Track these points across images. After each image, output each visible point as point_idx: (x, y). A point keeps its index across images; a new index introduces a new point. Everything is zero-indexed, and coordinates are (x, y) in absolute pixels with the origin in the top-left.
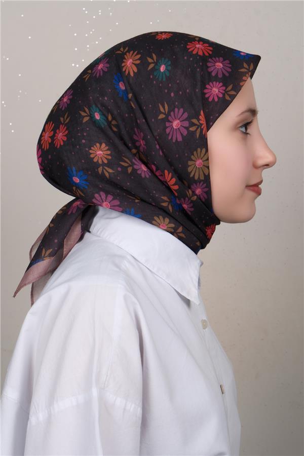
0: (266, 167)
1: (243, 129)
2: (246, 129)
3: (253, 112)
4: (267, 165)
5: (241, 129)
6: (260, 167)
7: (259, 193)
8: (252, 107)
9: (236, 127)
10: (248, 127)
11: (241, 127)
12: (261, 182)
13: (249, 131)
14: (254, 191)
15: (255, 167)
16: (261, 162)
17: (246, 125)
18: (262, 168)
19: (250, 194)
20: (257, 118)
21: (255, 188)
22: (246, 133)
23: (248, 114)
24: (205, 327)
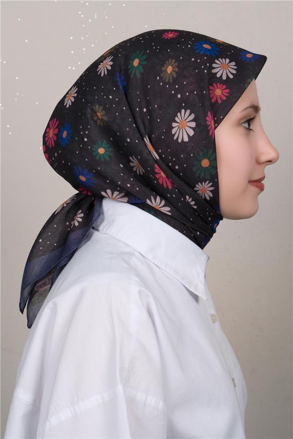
0: (268, 163)
1: (246, 125)
2: (249, 125)
3: (256, 109)
4: (270, 161)
5: (244, 125)
6: (263, 163)
7: (262, 188)
8: (255, 104)
9: (239, 124)
10: (251, 123)
11: (244, 123)
12: (263, 178)
13: (251, 127)
14: (257, 186)
15: (258, 162)
16: (264, 158)
17: (249, 121)
18: (264, 164)
19: (253, 189)
20: (259, 115)
21: (258, 183)
22: (249, 129)
23: (251, 110)
24: (214, 322)
